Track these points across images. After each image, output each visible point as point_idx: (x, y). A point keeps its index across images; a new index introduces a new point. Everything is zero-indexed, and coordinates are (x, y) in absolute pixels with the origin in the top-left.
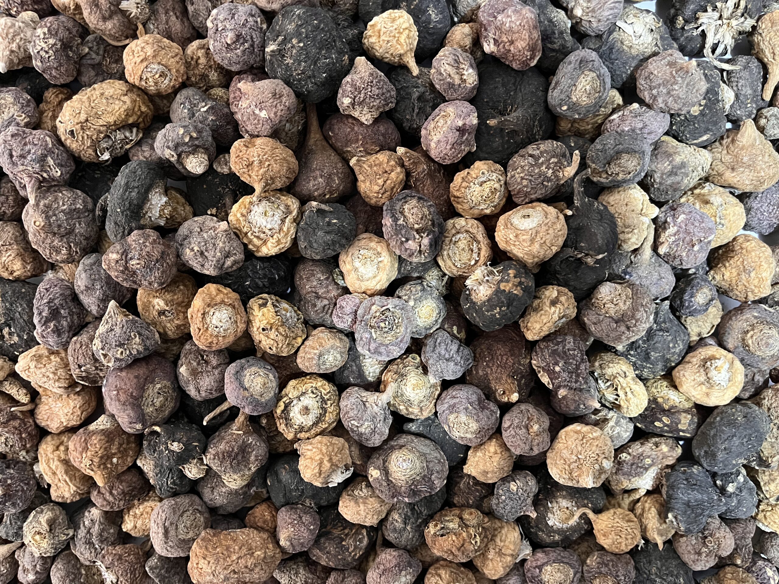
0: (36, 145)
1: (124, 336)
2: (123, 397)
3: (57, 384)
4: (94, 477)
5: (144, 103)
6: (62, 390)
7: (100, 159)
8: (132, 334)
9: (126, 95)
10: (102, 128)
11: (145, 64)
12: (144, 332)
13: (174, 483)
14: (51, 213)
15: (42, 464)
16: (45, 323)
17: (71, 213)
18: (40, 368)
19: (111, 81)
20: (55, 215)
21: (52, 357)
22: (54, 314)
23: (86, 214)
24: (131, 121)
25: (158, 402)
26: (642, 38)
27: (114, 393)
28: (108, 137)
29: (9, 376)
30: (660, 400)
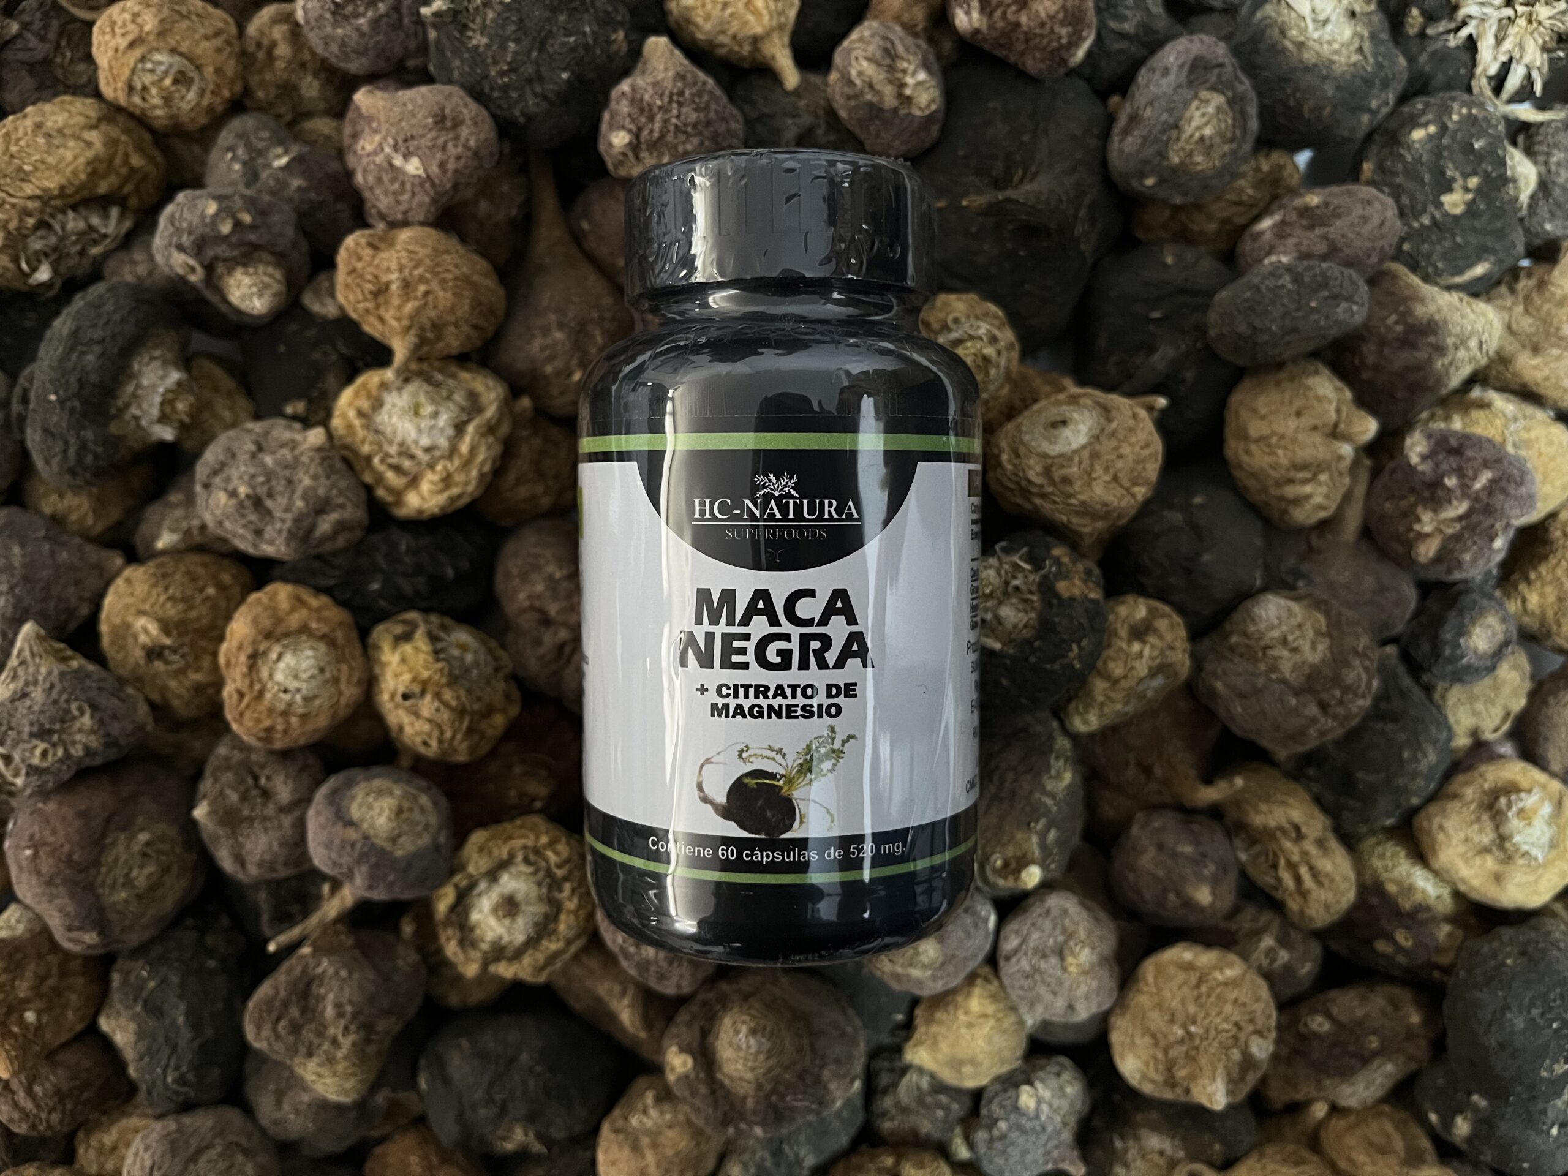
1: (52, 711)
2: (46, 865)
5: (140, 149)
7: (31, 281)
8: (74, 706)
9: (95, 128)
10: (31, 205)
11: (138, 52)
12: (105, 701)
19: (65, 97)
24: (103, 188)
25: (142, 876)
26: (1329, 28)
27: (28, 852)
28: (45, 225)
30: (1390, 887)
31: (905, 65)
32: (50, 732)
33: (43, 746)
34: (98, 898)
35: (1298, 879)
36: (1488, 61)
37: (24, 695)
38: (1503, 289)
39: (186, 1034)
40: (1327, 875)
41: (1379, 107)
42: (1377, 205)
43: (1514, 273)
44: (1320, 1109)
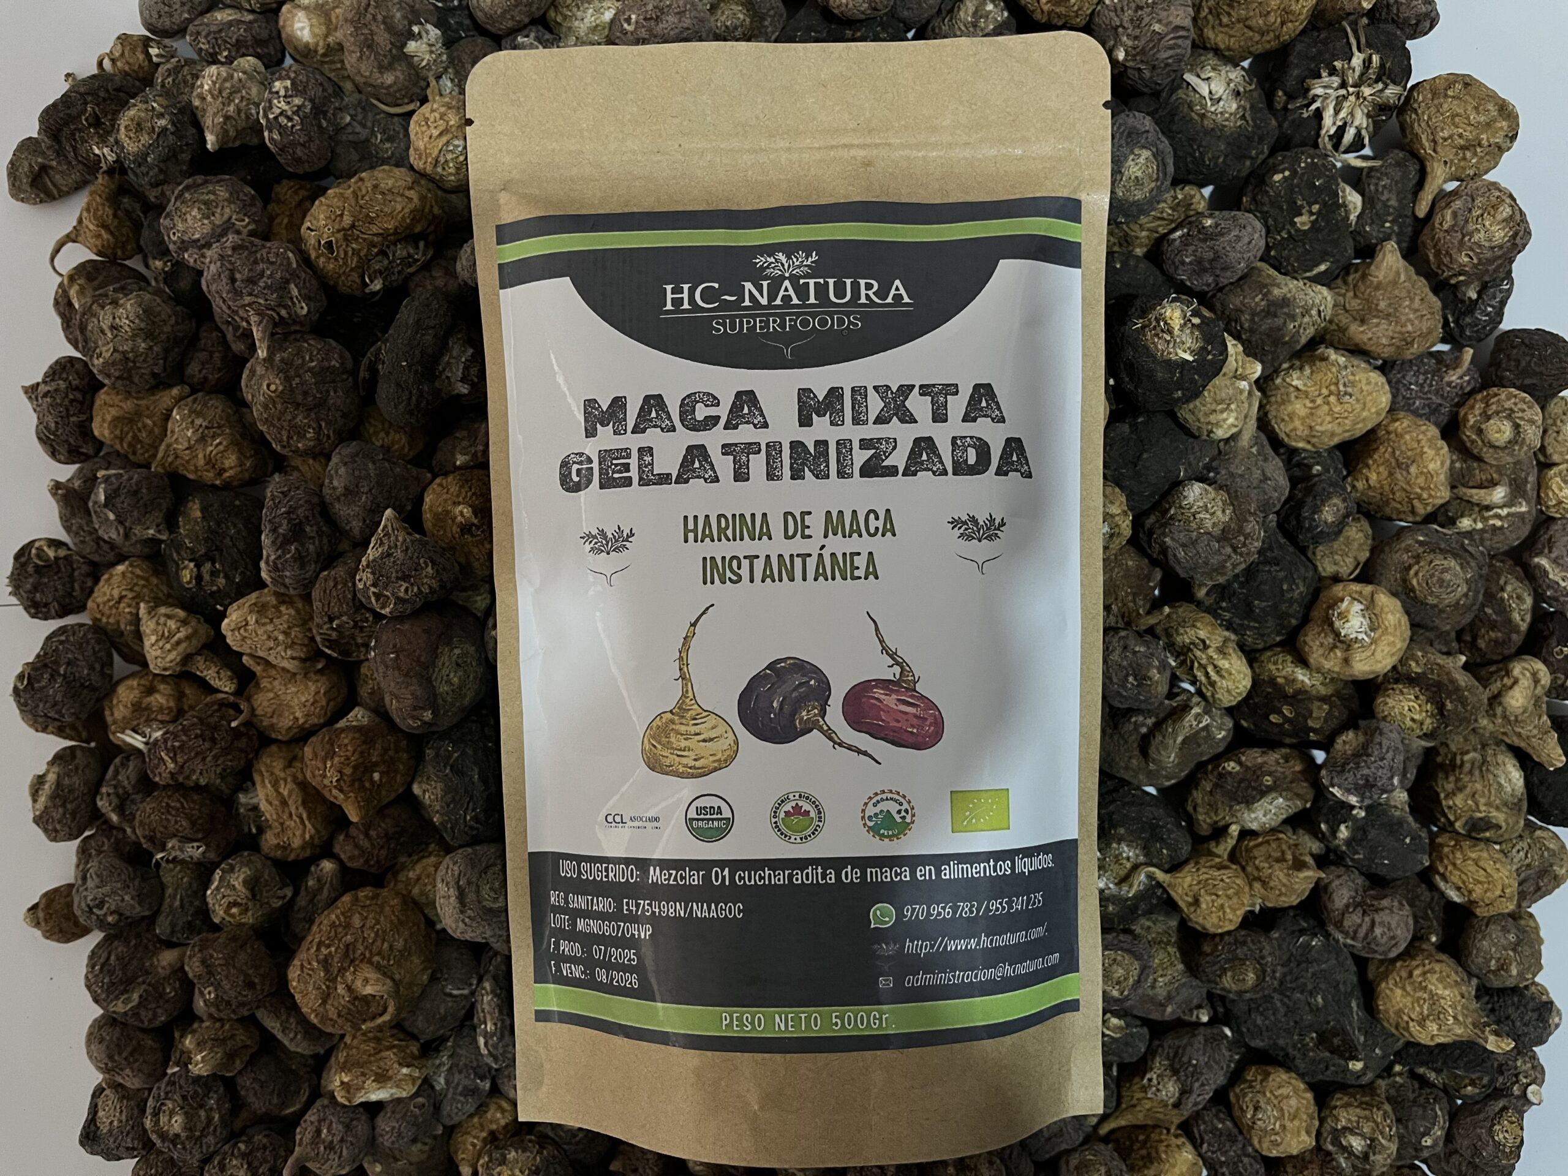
0: (272, 263)
1: (409, 563)
2: (405, 664)
3: (289, 652)
4: (344, 806)
5: (437, 202)
6: (296, 662)
7: (367, 291)
8: (422, 561)
9: (412, 188)
10: (375, 239)
11: (444, 139)
12: (438, 559)
13: (475, 819)
14: (292, 373)
15: (264, 786)
16: (282, 544)
17: (321, 373)
18: (264, 624)
19: (387, 167)
20: (299, 376)
21: (283, 608)
22: (297, 533)
23: (345, 377)
24: (418, 229)
25: (455, 679)
26: (1221, 103)
27: (392, 656)
28: (383, 253)
29: (205, 646)
30: (1280, 680)
32: (409, 576)
33: (405, 585)
34: (434, 687)
35: (1208, 676)
36: (1329, 124)
37: (389, 555)
38: (1339, 281)
40: (1227, 671)
41: (1258, 154)
42: (1249, 227)
43: (1347, 269)
44: (1234, 830)
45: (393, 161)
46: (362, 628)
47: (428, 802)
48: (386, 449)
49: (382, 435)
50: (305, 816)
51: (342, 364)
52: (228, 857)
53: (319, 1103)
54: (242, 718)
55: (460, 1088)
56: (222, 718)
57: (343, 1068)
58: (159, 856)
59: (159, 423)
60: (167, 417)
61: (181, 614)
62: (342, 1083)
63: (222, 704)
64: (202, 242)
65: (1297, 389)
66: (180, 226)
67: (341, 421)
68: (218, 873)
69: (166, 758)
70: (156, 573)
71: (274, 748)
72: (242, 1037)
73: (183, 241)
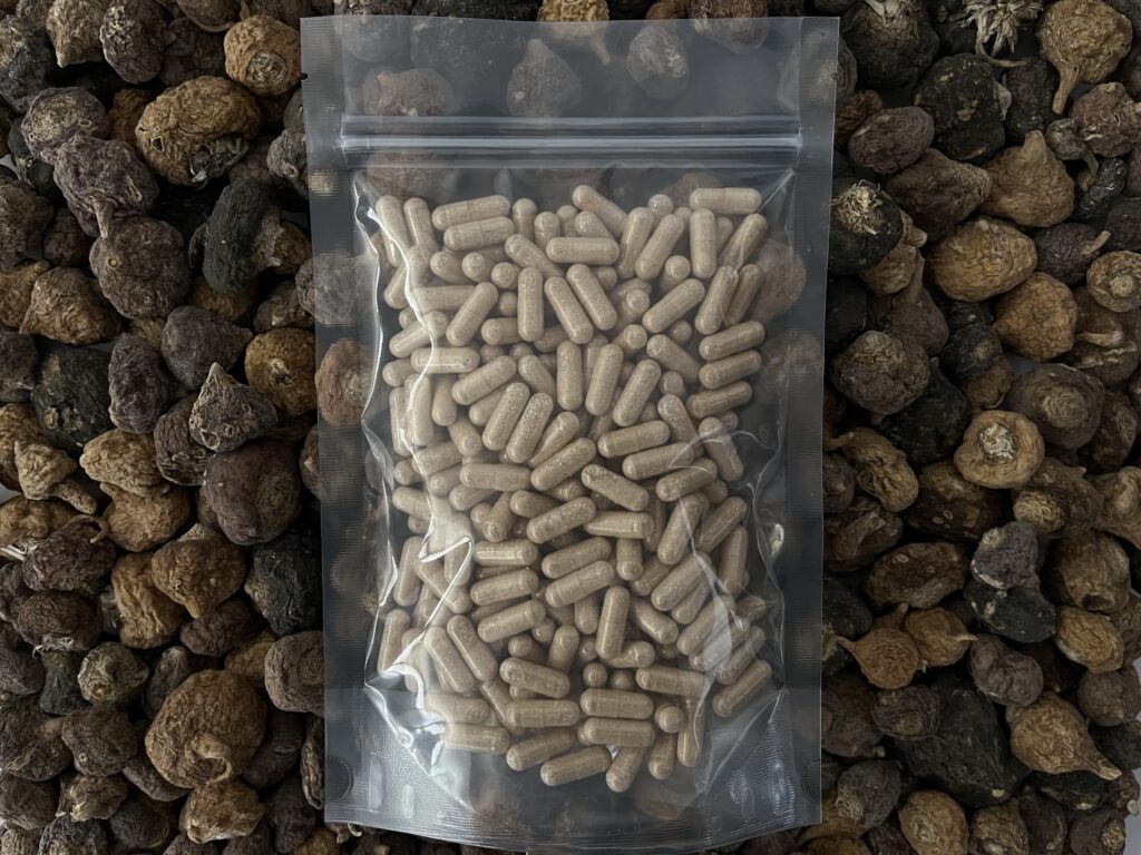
0: (110, 159)
1: (232, 408)
2: (231, 491)
3: (137, 481)
4: (186, 605)
5: (251, 106)
6: (144, 489)
7: (193, 181)
8: (243, 406)
9: (228, 94)
10: (197, 137)
11: (254, 52)
13: (296, 613)
14: (130, 250)
15: (120, 590)
16: (125, 394)
17: (157, 251)
18: (115, 459)
19: (207, 77)
20: (136, 253)
21: (131, 445)
22: (138, 383)
23: (176, 253)
24: (234, 128)
25: (275, 500)
26: (894, 21)
27: (221, 484)
28: (204, 149)
29: (68, 476)
30: (941, 490)
31: (669, 50)
32: (232, 419)
33: (229, 426)
34: (257, 509)
35: (883, 486)
36: (983, 34)
38: (993, 162)
39: (298, 586)
40: (899, 483)
41: (923, 63)
42: (920, 119)
43: (1000, 152)
44: (903, 608)
45: (213, 72)
46: (197, 460)
47: (257, 599)
48: (215, 313)
49: (211, 300)
50: (155, 614)
51: (174, 242)
52: (93, 647)
53: (176, 841)
54: (100, 535)
55: (290, 827)
56: (83, 535)
57: (193, 815)
58: (38, 648)
59: (25, 293)
60: (31, 288)
61: (47, 450)
62: (193, 827)
63: (84, 523)
64: (54, 142)
65: (957, 252)
66: (36, 130)
67: (174, 290)
68: (85, 662)
69: (37, 570)
70: (29, 416)
71: (129, 558)
72: (112, 790)
73: (39, 143)
